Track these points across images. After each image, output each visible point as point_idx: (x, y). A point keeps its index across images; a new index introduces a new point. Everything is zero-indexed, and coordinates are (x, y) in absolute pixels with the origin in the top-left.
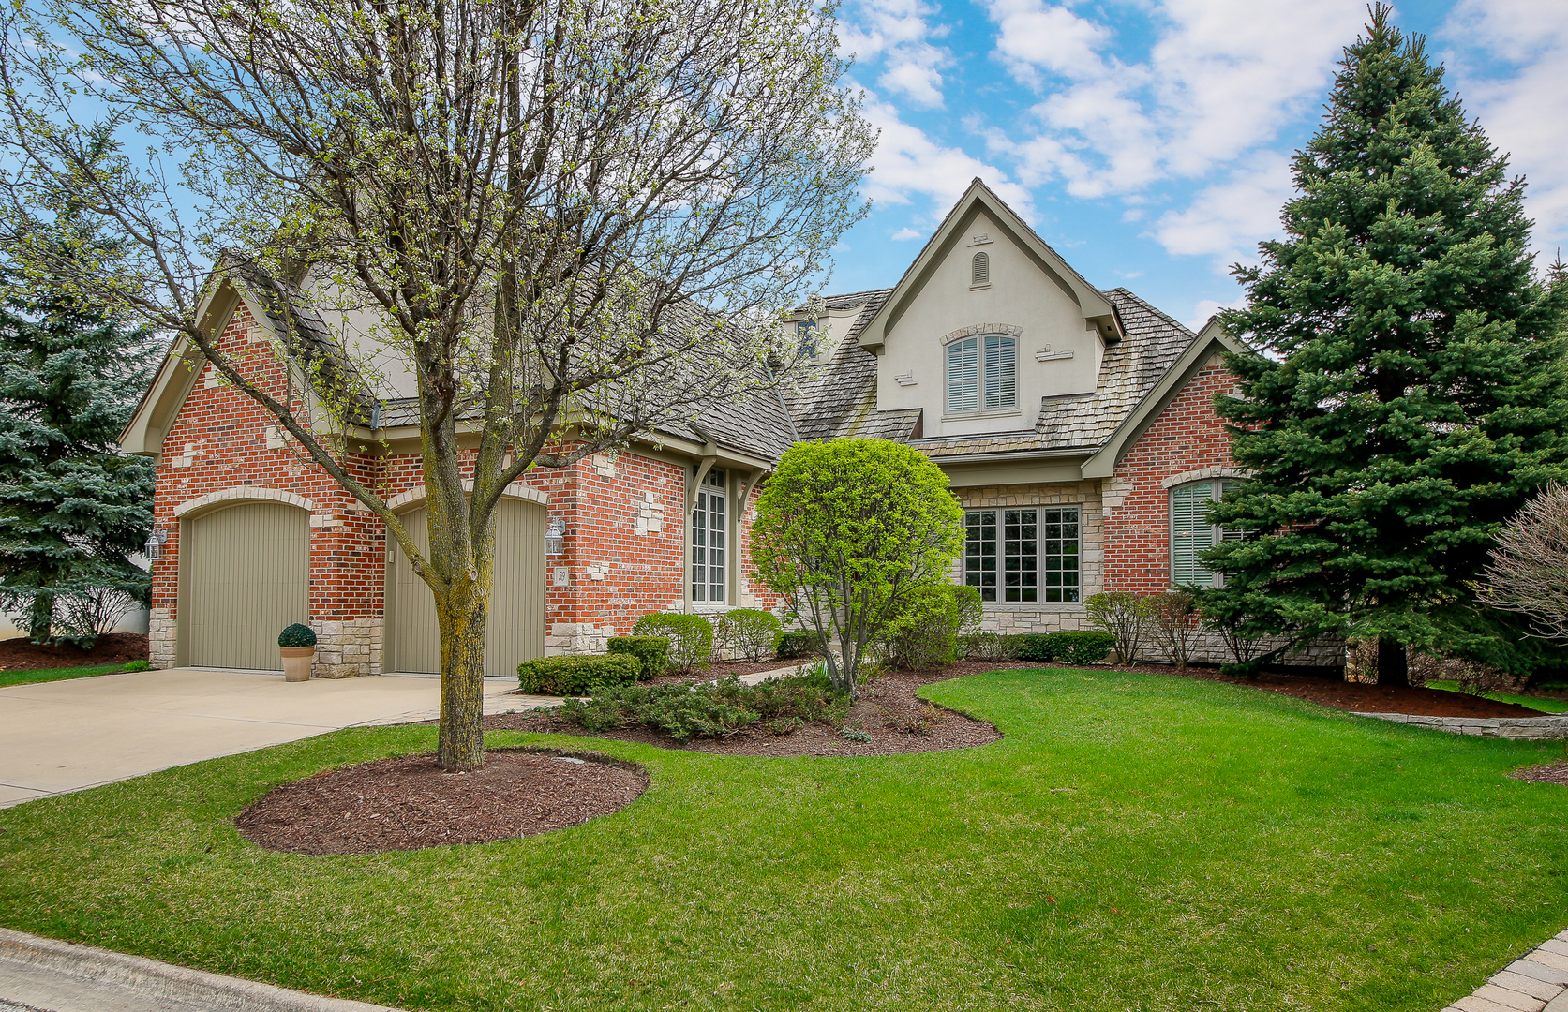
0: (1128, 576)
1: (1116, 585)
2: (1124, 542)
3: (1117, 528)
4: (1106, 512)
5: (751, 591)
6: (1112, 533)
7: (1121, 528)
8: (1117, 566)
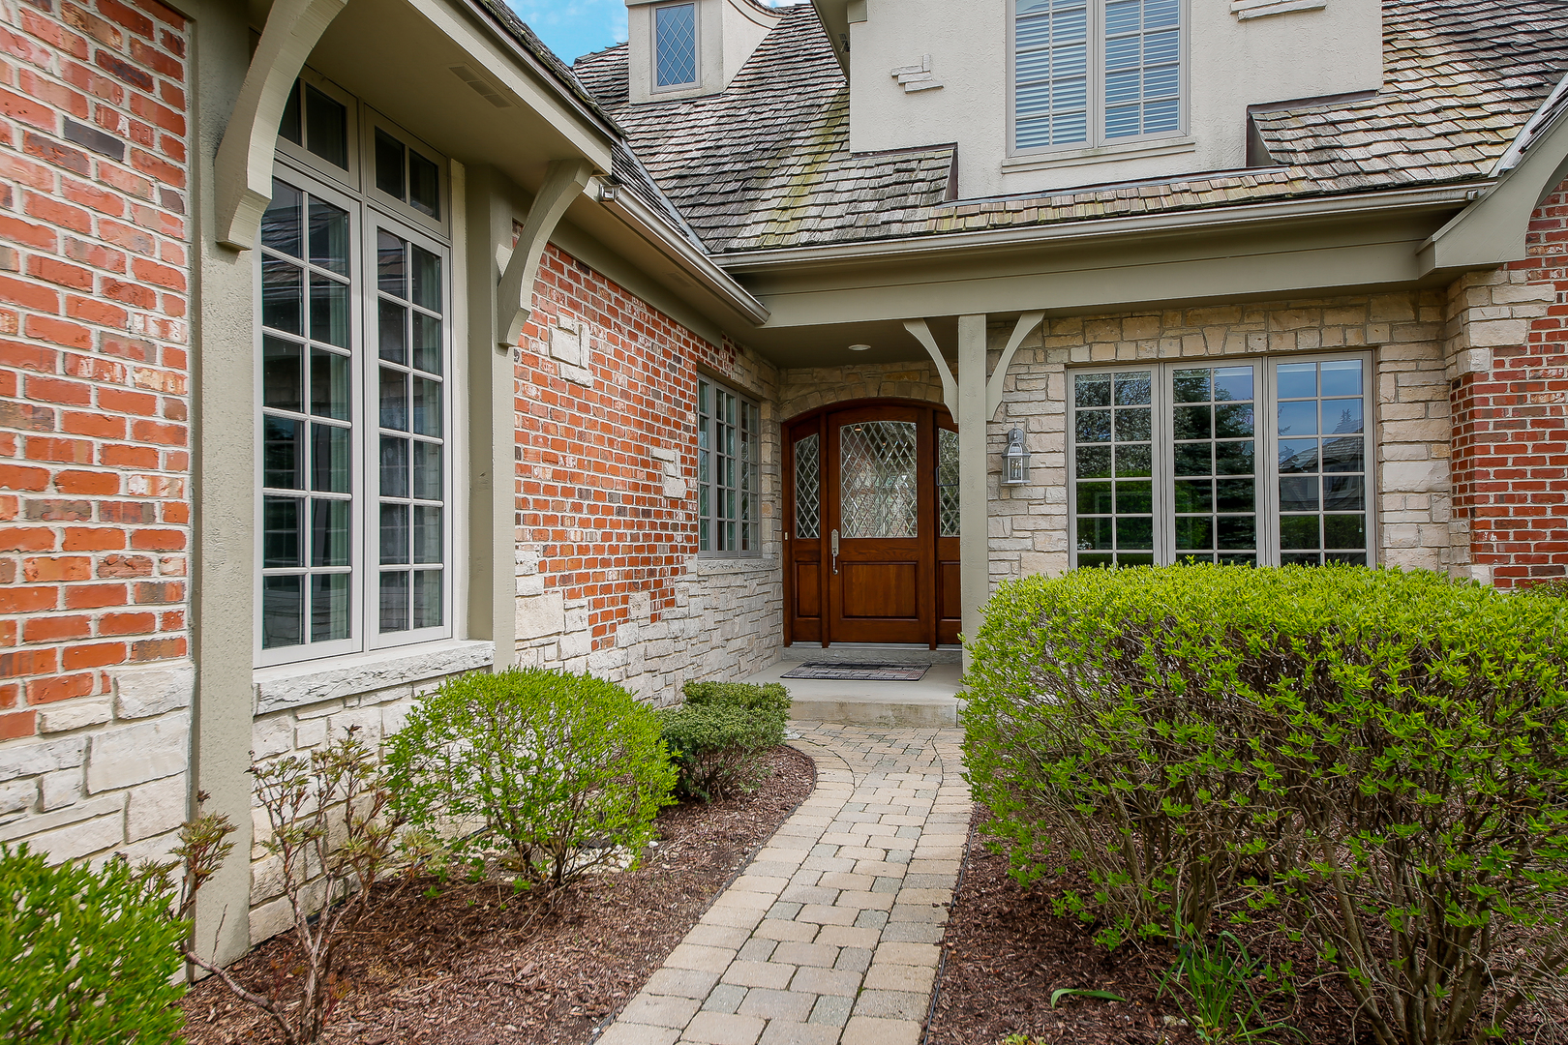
0: (1545, 524)
1: (1510, 548)
2: (1533, 436)
3: (1509, 401)
4: (1479, 360)
5: (550, 582)
6: (1498, 413)
7: (1522, 399)
8: (1511, 499)
